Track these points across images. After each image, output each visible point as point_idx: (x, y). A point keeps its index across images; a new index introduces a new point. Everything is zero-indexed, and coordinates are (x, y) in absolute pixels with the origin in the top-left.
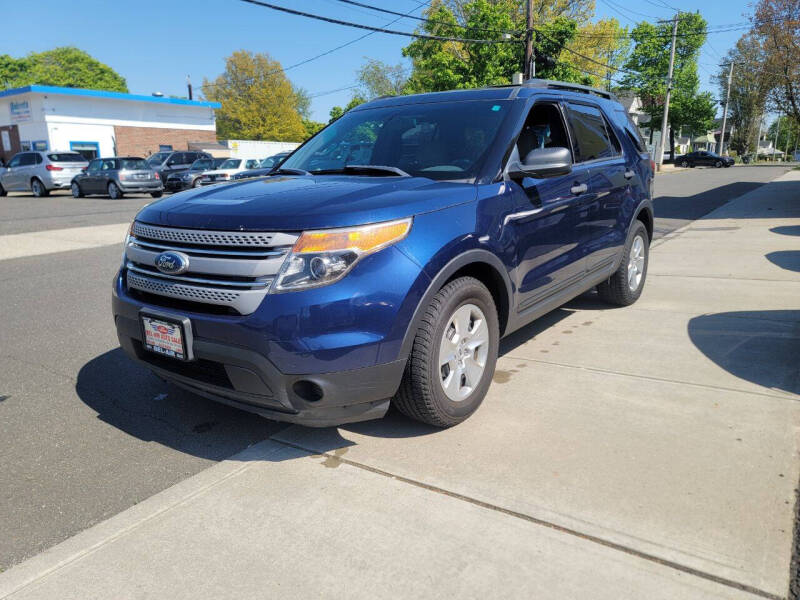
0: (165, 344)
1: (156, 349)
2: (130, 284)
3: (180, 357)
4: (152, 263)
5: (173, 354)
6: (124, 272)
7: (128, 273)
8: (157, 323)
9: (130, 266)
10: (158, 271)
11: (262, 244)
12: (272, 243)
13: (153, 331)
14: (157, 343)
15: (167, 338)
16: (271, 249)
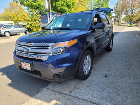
0: (26, 67)
1: (24, 68)
2: (17, 54)
3: (30, 70)
4: (22, 50)
5: (28, 69)
6: (15, 52)
7: (17, 52)
8: (24, 63)
9: (17, 50)
10: (24, 52)
11: (47, 46)
12: (49, 45)
13: (23, 65)
14: (24, 67)
15: (27, 66)
16: (49, 47)
